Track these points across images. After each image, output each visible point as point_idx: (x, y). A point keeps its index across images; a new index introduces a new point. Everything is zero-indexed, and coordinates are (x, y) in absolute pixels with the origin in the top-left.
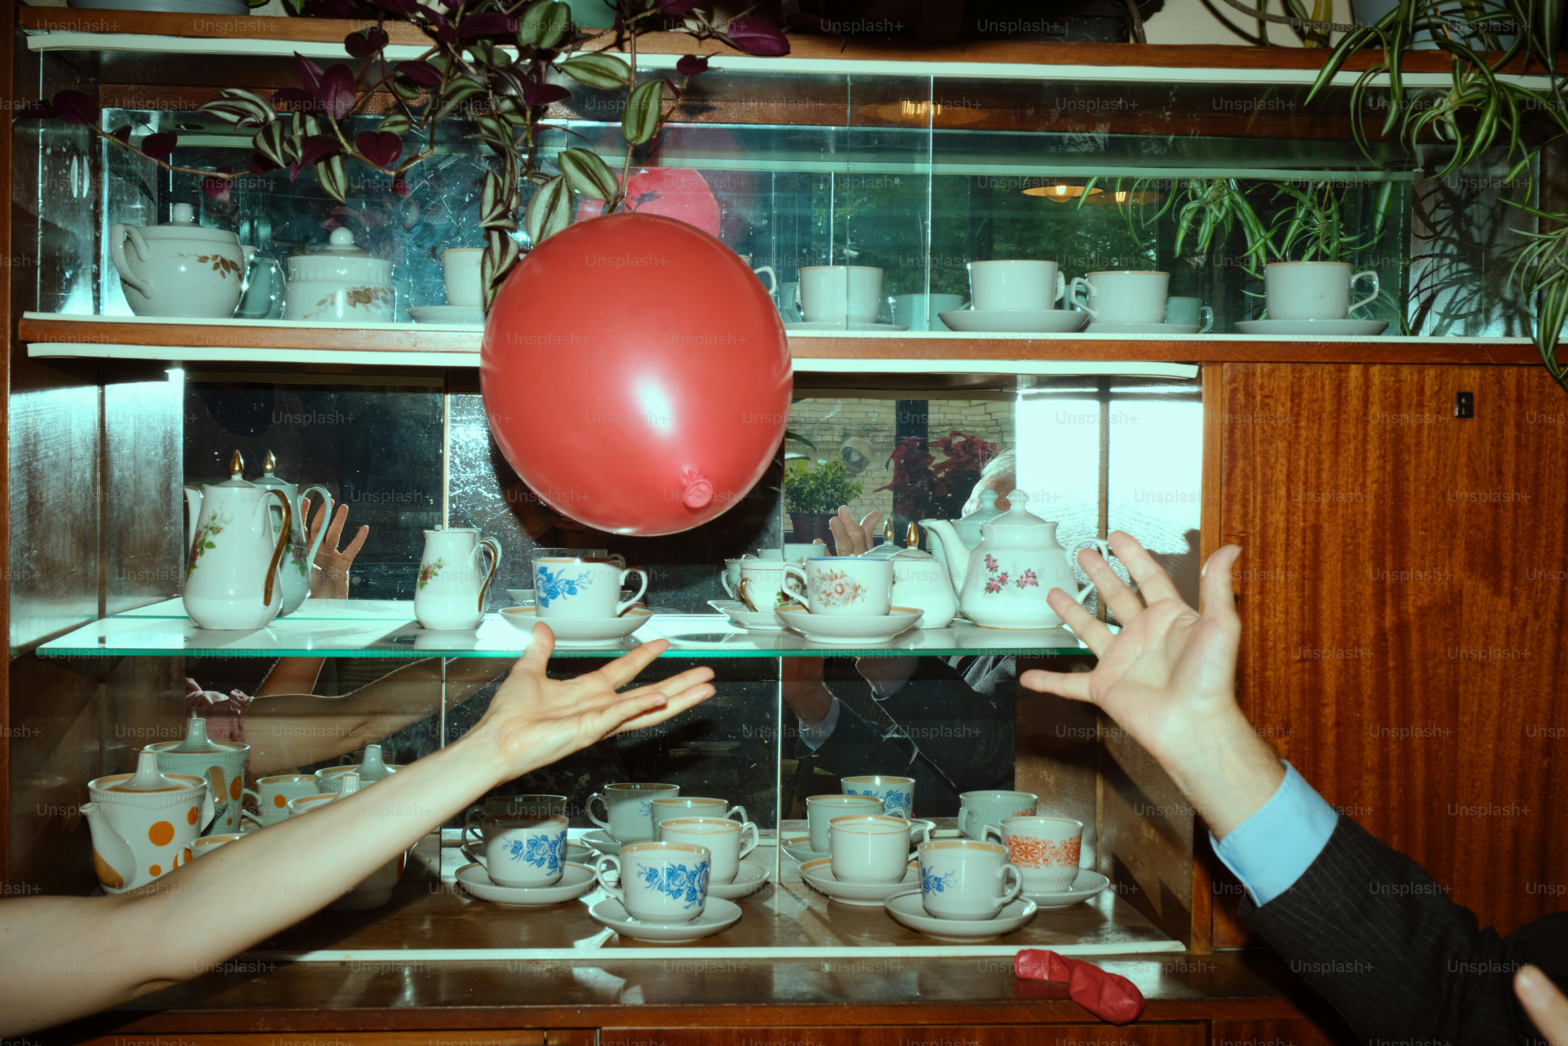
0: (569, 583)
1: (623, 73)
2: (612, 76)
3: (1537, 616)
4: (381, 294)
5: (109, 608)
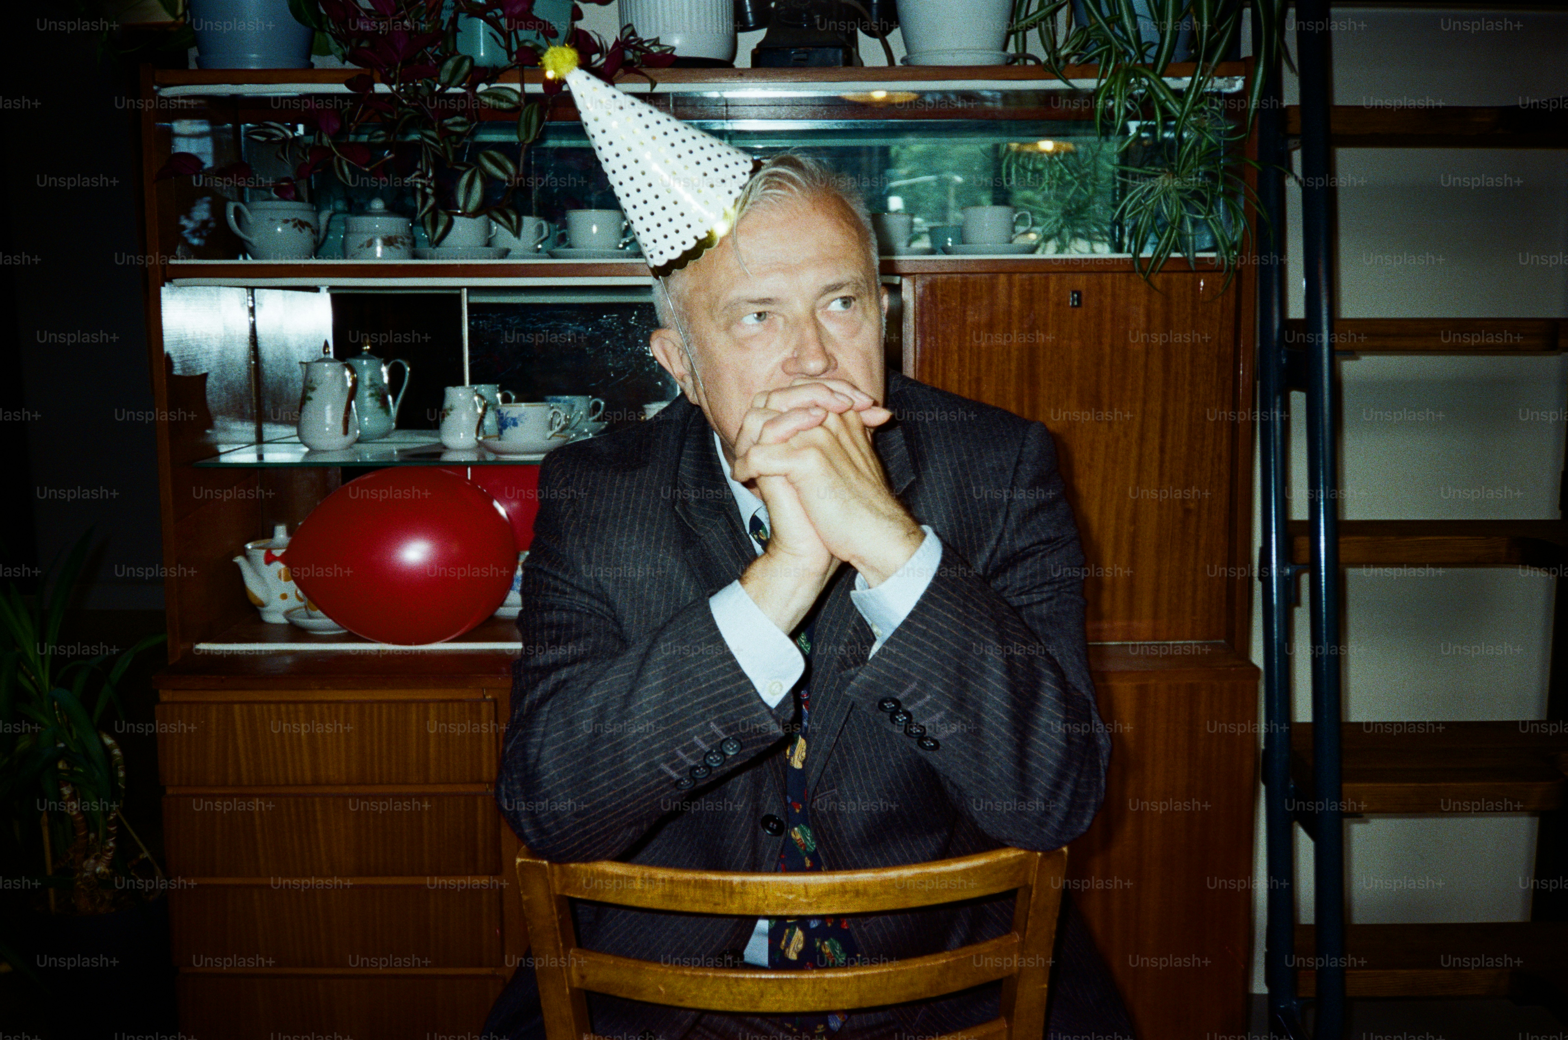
0: (514, 419)
1: (515, 98)
2: (509, 101)
3: (1126, 435)
4: (400, 240)
5: (266, 438)
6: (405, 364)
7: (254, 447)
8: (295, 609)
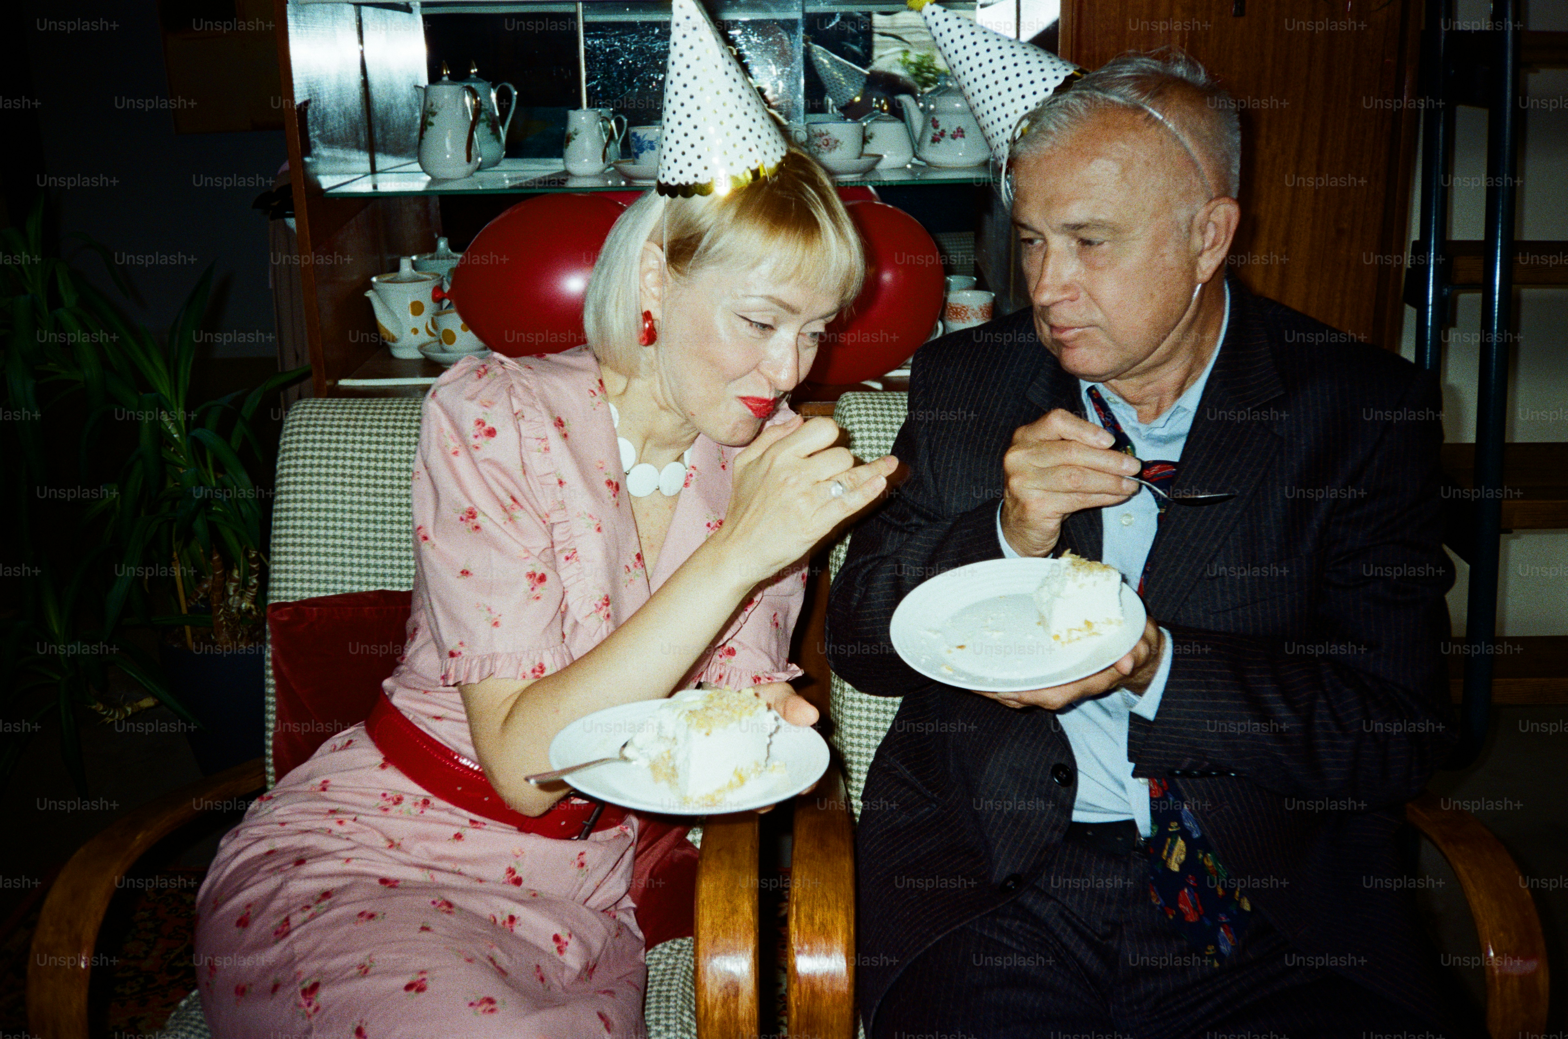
0: (651, 142)
5: (379, 167)
6: (512, 88)
7: (369, 177)
8: (428, 344)
